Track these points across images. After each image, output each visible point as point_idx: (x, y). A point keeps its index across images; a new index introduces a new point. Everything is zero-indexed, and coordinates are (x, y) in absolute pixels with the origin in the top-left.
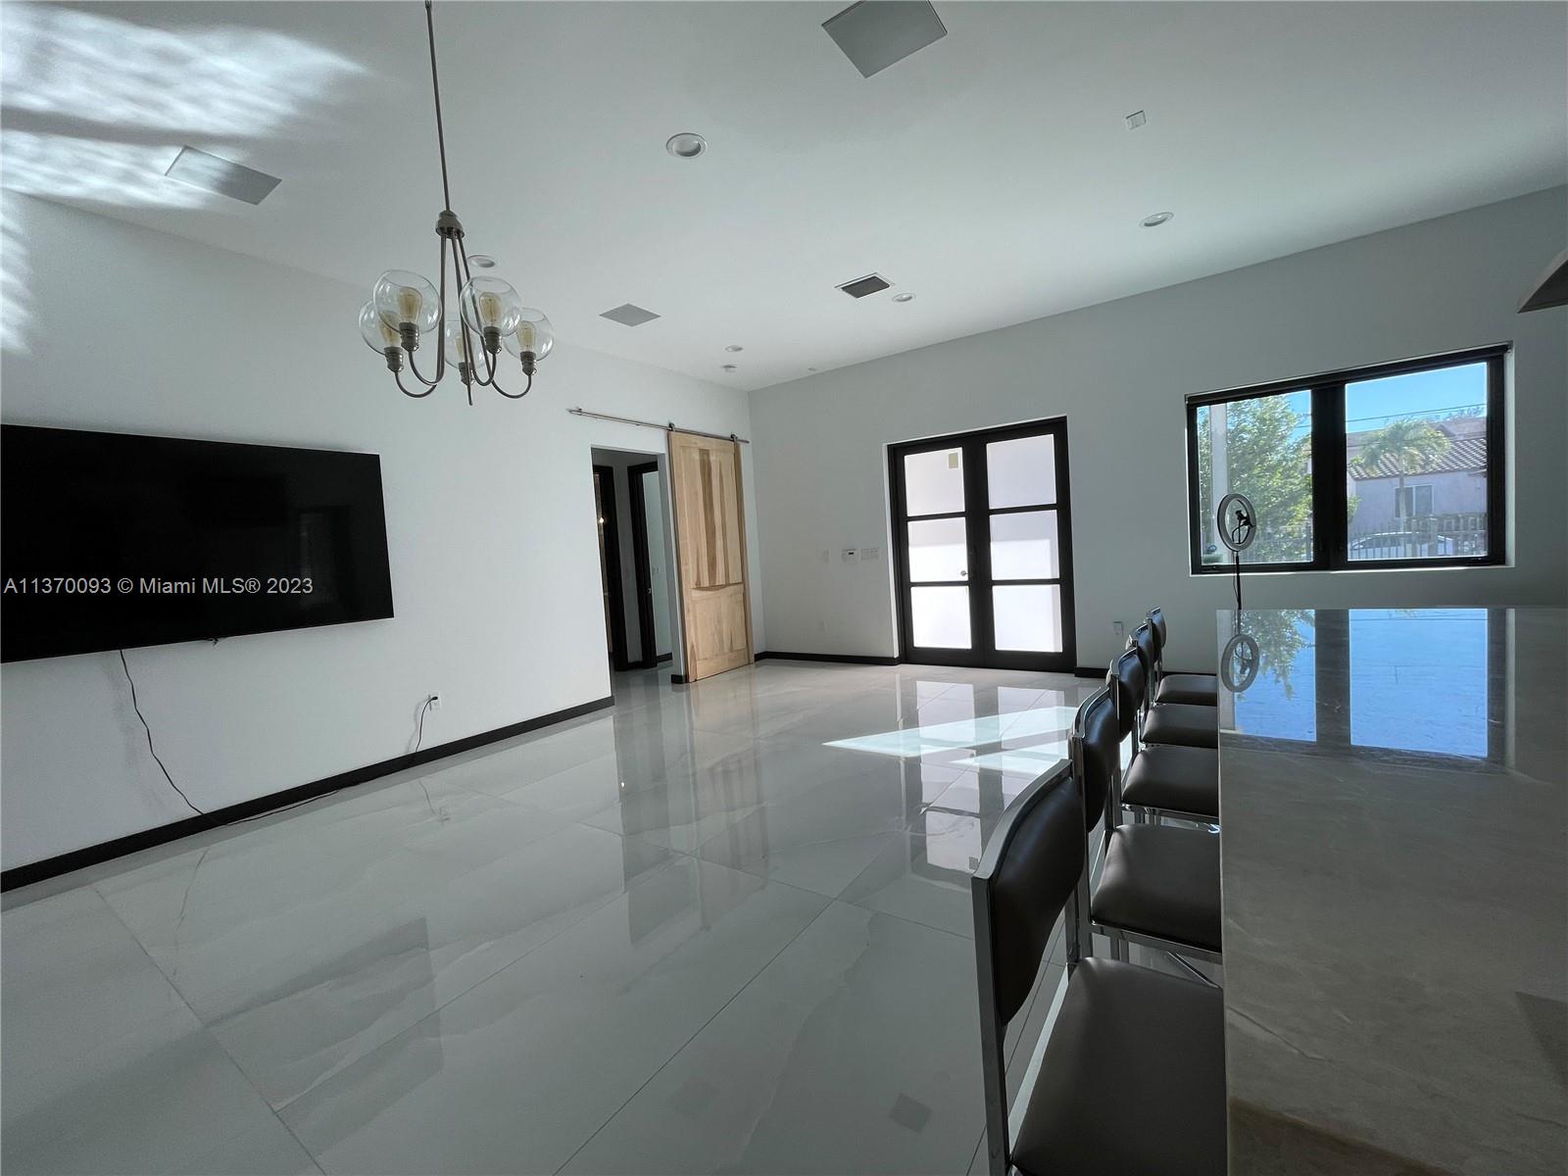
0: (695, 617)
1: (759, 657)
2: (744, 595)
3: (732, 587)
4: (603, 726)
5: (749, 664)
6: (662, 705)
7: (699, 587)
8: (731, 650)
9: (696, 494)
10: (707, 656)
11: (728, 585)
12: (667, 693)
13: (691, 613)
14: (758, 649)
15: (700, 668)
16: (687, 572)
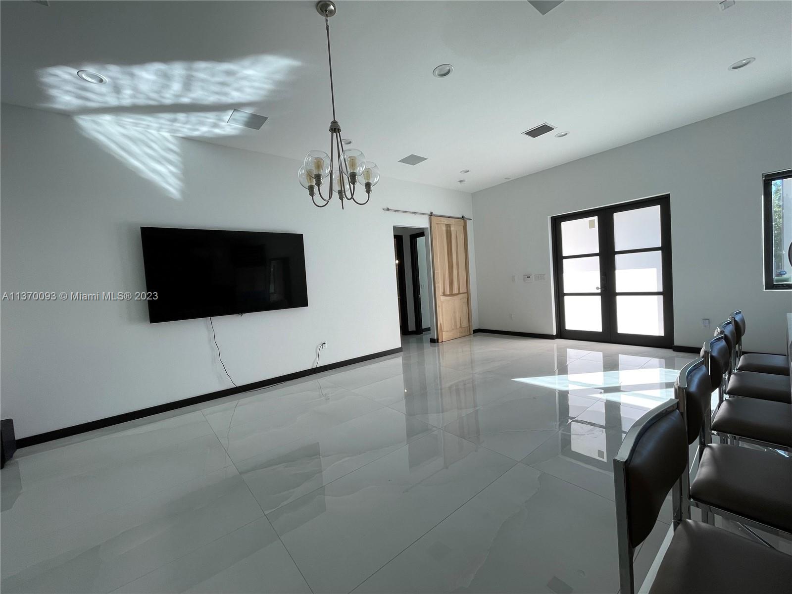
0: (442, 309)
1: (476, 331)
2: (468, 299)
3: (462, 295)
4: (397, 361)
5: (470, 335)
6: (425, 353)
7: (444, 295)
8: (461, 327)
9: (444, 247)
10: (448, 330)
11: (459, 293)
12: (428, 347)
13: (440, 307)
14: (475, 328)
15: (445, 336)
16: (438, 287)
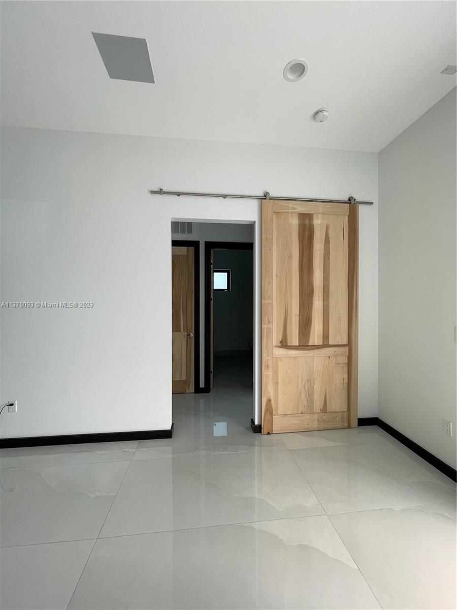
3: (333, 349)
7: (284, 344)
8: (324, 410)
9: (290, 257)
10: (289, 412)
11: (326, 345)
15: (278, 426)
16: (269, 330)
